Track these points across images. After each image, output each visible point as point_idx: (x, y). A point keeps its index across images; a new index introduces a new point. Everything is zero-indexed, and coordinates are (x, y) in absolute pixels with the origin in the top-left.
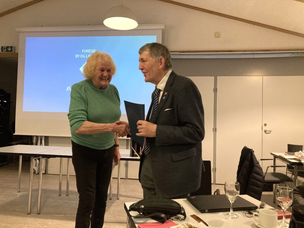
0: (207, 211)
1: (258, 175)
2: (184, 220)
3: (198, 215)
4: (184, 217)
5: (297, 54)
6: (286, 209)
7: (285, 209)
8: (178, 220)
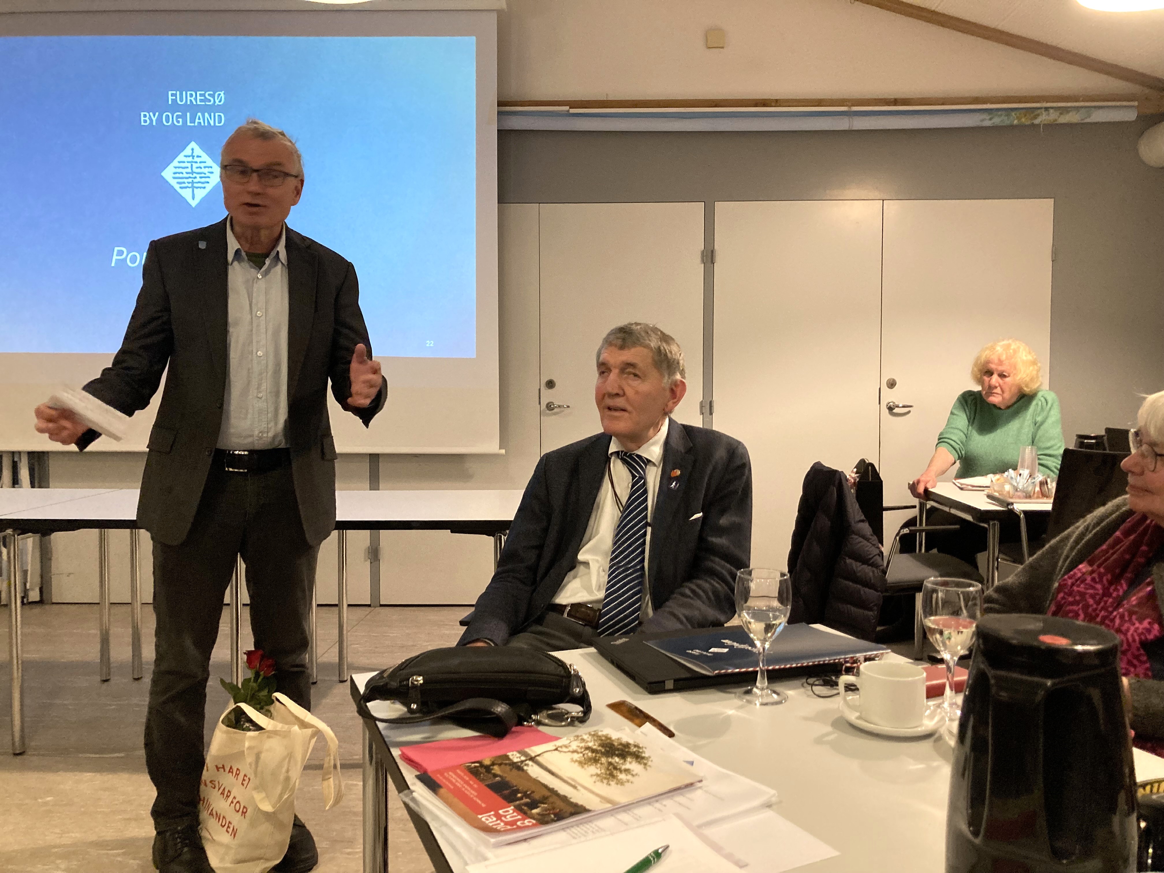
0: (669, 684)
1: (863, 563)
2: (582, 720)
3: (635, 700)
4: (581, 709)
5: (1008, 115)
6: (956, 659)
7: (952, 658)
8: (559, 724)
